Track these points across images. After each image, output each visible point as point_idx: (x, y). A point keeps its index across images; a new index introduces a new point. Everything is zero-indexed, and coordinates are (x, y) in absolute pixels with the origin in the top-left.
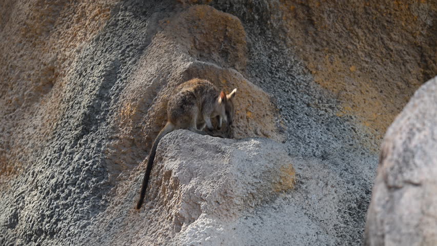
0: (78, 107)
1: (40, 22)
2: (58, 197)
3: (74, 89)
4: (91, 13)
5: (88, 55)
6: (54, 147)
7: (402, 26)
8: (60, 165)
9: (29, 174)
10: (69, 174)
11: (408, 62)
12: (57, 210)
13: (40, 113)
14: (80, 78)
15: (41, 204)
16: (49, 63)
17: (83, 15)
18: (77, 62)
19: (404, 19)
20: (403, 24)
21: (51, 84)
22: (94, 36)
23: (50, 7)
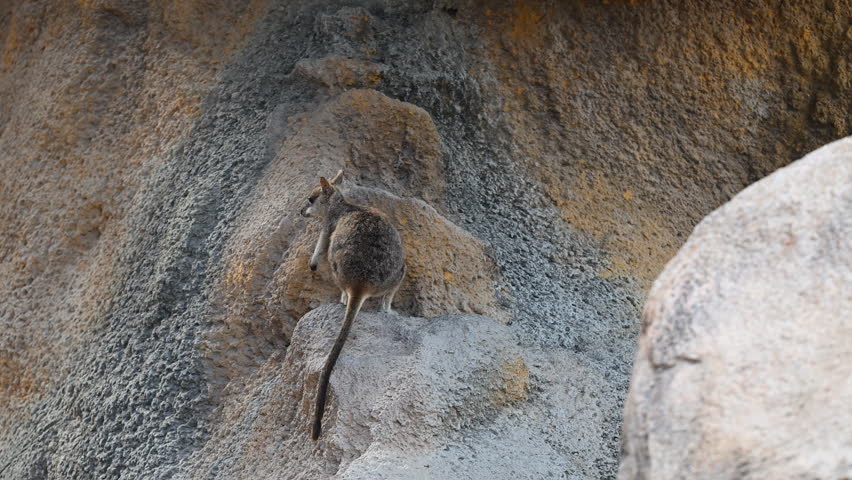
0: (149, 272)
1: (74, 123)
2: (119, 428)
3: (141, 240)
4: (166, 105)
5: (164, 180)
6: (108, 342)
7: (715, 119)
8: (121, 372)
9: (63, 392)
10: (137, 385)
11: (726, 183)
12: (119, 449)
13: (78, 283)
14: (150, 220)
15: (88, 441)
16: (92, 196)
17: (153, 108)
18: (145, 192)
19: (719, 107)
20: (717, 116)
21: (97, 232)
22: (173, 147)
23: (91, 96)
